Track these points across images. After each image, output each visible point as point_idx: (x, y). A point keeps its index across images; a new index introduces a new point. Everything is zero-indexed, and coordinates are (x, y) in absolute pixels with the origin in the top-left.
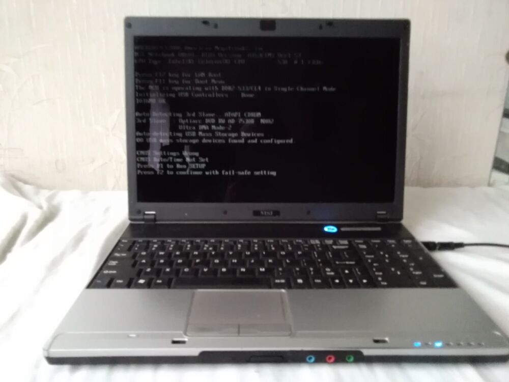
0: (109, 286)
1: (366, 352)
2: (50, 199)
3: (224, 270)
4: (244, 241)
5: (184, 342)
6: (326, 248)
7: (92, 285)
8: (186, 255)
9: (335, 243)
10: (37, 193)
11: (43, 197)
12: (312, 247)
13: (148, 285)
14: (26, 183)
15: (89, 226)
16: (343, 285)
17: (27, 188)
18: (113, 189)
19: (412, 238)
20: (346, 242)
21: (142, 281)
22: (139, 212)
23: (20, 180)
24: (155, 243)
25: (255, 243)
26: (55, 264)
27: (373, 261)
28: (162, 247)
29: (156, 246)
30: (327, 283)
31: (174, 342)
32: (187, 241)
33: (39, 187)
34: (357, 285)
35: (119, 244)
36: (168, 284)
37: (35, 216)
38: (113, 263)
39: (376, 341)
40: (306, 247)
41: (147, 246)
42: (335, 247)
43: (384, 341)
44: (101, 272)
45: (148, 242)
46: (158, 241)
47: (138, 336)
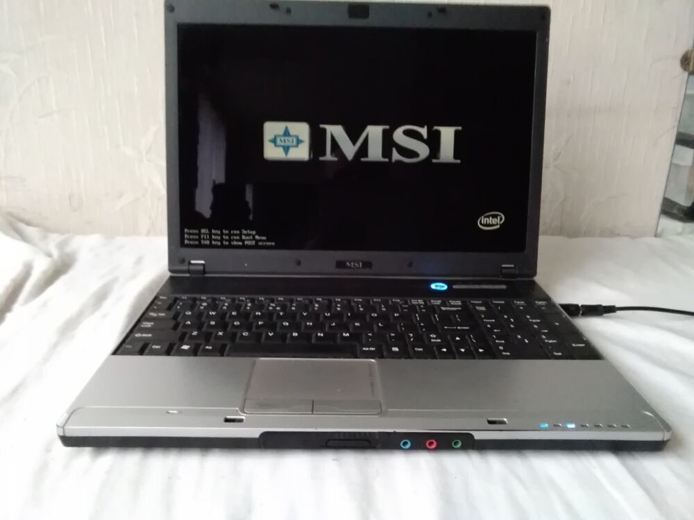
0: (141, 352)
1: (478, 436)
2: (62, 245)
3: (295, 334)
4: (323, 300)
5: (241, 421)
6: (432, 309)
7: (115, 353)
8: (244, 316)
9: (444, 304)
10: (45, 238)
11: (52, 243)
12: (413, 308)
13: (194, 352)
14: (28, 224)
15: (115, 280)
16: (452, 354)
17: (30, 231)
18: (148, 234)
19: (547, 299)
20: (459, 303)
21: (185, 347)
22: (183, 261)
23: (22, 221)
24: (203, 301)
25: (338, 302)
26: (70, 326)
27: (493, 325)
28: (213, 305)
29: (205, 304)
30: (431, 353)
31: (227, 420)
32: (246, 299)
33: (47, 230)
34: (471, 355)
35: (155, 302)
36: (220, 351)
37: (41, 266)
38: (148, 325)
39: (491, 422)
40: (406, 308)
41: (193, 304)
42: (443, 309)
43: (502, 423)
44: (131, 336)
45: (195, 300)
46: (208, 298)
47: (180, 412)
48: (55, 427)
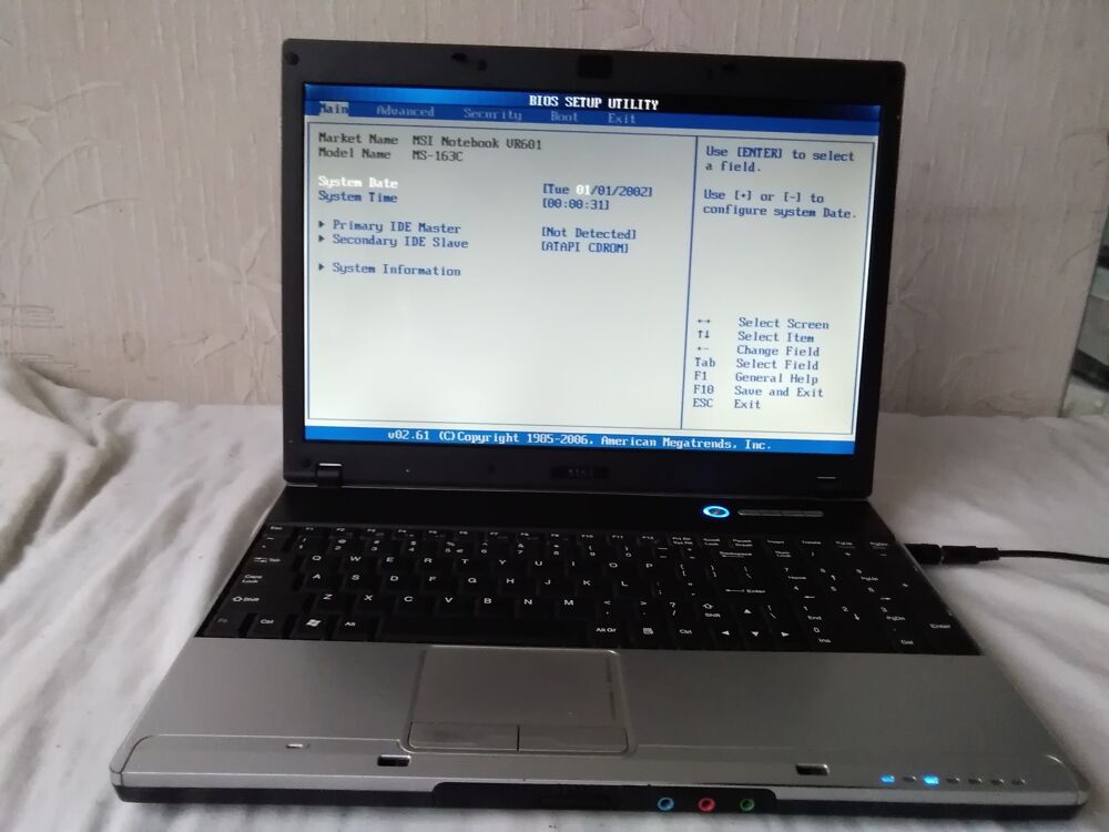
0: (243, 633)
1: (781, 794)
2: (112, 421)
3: (488, 601)
4: (531, 535)
5: (404, 763)
6: (707, 555)
7: (201, 633)
8: (405, 564)
9: (724, 546)
10: (84, 405)
11: (95, 417)
12: (676, 551)
13: (328, 633)
14: (59, 382)
15: (198, 487)
16: (739, 643)
17: (61, 394)
19: (889, 536)
20: (748, 543)
21: (313, 623)
22: (306, 463)
23: (46, 376)
24: (341, 535)
25: (555, 540)
26: (125, 578)
27: (804, 586)
28: (355, 546)
29: (343, 541)
30: (706, 639)
31: (383, 762)
32: (409, 532)
33: (88, 392)
34: (769, 643)
35: (265, 535)
36: (367, 632)
37: (80, 462)
38: (253, 579)
39: (802, 771)
40: (663, 553)
41: (323, 540)
42: (724, 554)
43: (821, 772)
44: (226, 601)
45: (327, 532)
46: (347, 530)
47: (308, 746)
48: (108, 772)
